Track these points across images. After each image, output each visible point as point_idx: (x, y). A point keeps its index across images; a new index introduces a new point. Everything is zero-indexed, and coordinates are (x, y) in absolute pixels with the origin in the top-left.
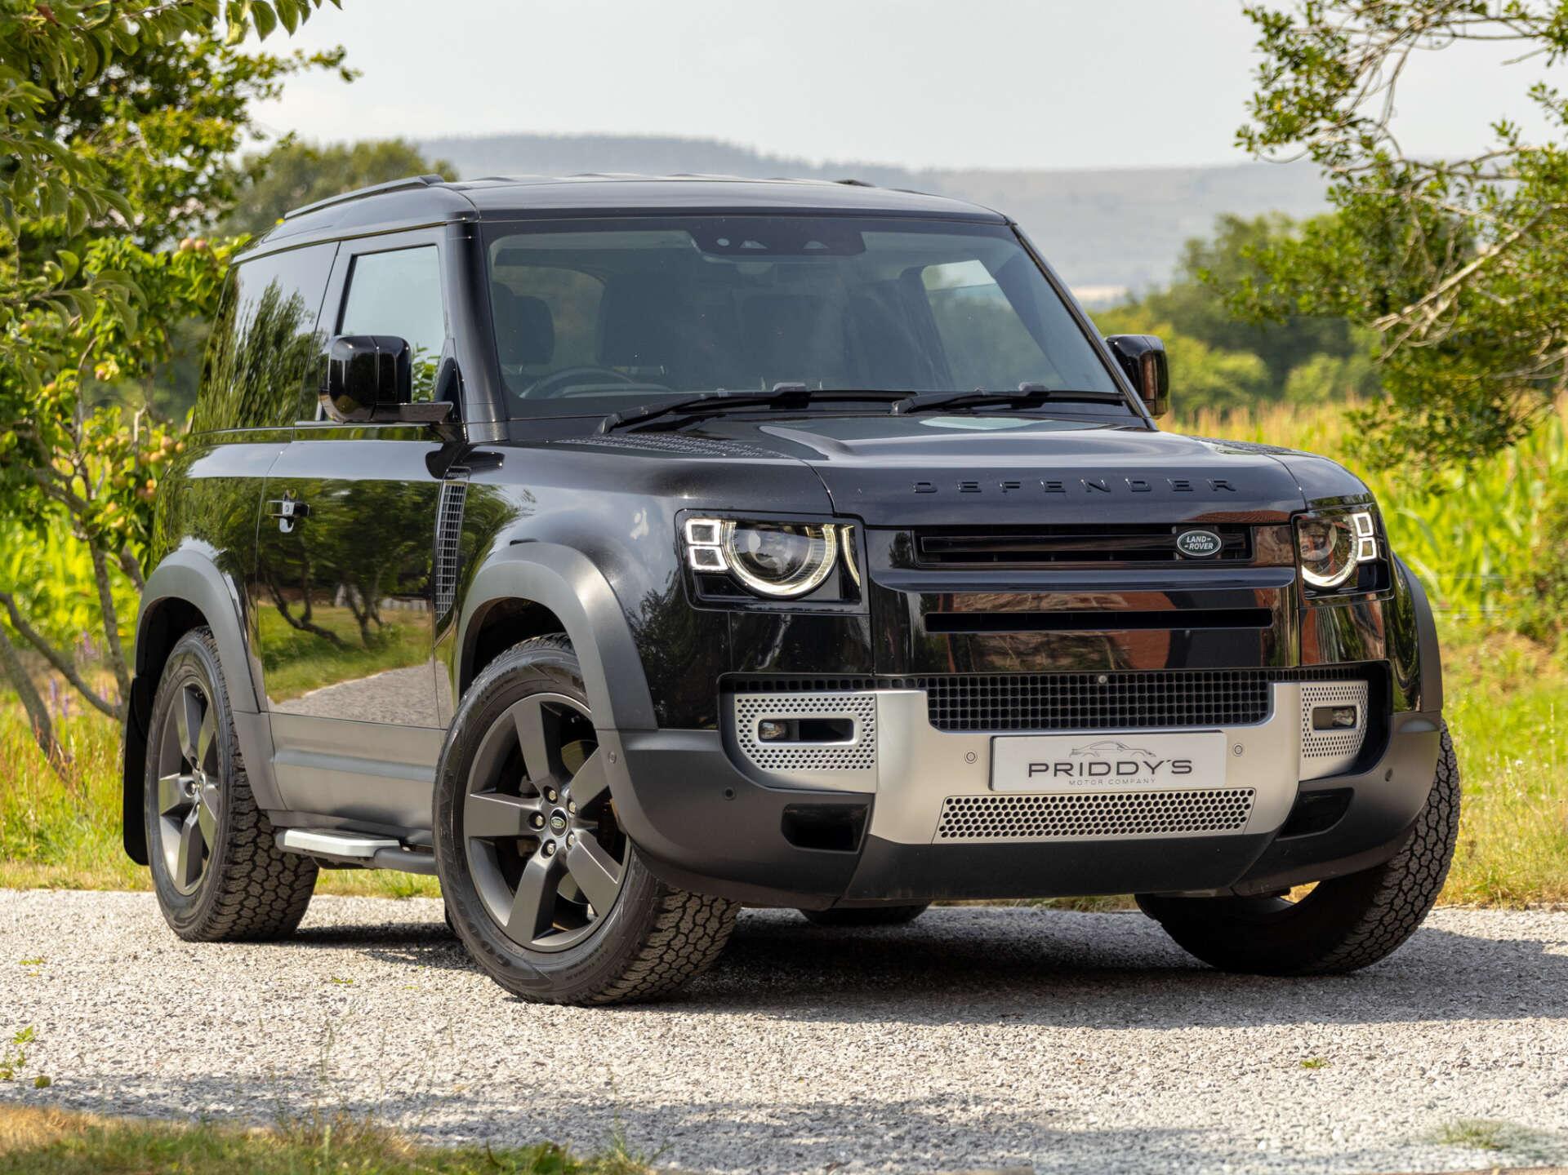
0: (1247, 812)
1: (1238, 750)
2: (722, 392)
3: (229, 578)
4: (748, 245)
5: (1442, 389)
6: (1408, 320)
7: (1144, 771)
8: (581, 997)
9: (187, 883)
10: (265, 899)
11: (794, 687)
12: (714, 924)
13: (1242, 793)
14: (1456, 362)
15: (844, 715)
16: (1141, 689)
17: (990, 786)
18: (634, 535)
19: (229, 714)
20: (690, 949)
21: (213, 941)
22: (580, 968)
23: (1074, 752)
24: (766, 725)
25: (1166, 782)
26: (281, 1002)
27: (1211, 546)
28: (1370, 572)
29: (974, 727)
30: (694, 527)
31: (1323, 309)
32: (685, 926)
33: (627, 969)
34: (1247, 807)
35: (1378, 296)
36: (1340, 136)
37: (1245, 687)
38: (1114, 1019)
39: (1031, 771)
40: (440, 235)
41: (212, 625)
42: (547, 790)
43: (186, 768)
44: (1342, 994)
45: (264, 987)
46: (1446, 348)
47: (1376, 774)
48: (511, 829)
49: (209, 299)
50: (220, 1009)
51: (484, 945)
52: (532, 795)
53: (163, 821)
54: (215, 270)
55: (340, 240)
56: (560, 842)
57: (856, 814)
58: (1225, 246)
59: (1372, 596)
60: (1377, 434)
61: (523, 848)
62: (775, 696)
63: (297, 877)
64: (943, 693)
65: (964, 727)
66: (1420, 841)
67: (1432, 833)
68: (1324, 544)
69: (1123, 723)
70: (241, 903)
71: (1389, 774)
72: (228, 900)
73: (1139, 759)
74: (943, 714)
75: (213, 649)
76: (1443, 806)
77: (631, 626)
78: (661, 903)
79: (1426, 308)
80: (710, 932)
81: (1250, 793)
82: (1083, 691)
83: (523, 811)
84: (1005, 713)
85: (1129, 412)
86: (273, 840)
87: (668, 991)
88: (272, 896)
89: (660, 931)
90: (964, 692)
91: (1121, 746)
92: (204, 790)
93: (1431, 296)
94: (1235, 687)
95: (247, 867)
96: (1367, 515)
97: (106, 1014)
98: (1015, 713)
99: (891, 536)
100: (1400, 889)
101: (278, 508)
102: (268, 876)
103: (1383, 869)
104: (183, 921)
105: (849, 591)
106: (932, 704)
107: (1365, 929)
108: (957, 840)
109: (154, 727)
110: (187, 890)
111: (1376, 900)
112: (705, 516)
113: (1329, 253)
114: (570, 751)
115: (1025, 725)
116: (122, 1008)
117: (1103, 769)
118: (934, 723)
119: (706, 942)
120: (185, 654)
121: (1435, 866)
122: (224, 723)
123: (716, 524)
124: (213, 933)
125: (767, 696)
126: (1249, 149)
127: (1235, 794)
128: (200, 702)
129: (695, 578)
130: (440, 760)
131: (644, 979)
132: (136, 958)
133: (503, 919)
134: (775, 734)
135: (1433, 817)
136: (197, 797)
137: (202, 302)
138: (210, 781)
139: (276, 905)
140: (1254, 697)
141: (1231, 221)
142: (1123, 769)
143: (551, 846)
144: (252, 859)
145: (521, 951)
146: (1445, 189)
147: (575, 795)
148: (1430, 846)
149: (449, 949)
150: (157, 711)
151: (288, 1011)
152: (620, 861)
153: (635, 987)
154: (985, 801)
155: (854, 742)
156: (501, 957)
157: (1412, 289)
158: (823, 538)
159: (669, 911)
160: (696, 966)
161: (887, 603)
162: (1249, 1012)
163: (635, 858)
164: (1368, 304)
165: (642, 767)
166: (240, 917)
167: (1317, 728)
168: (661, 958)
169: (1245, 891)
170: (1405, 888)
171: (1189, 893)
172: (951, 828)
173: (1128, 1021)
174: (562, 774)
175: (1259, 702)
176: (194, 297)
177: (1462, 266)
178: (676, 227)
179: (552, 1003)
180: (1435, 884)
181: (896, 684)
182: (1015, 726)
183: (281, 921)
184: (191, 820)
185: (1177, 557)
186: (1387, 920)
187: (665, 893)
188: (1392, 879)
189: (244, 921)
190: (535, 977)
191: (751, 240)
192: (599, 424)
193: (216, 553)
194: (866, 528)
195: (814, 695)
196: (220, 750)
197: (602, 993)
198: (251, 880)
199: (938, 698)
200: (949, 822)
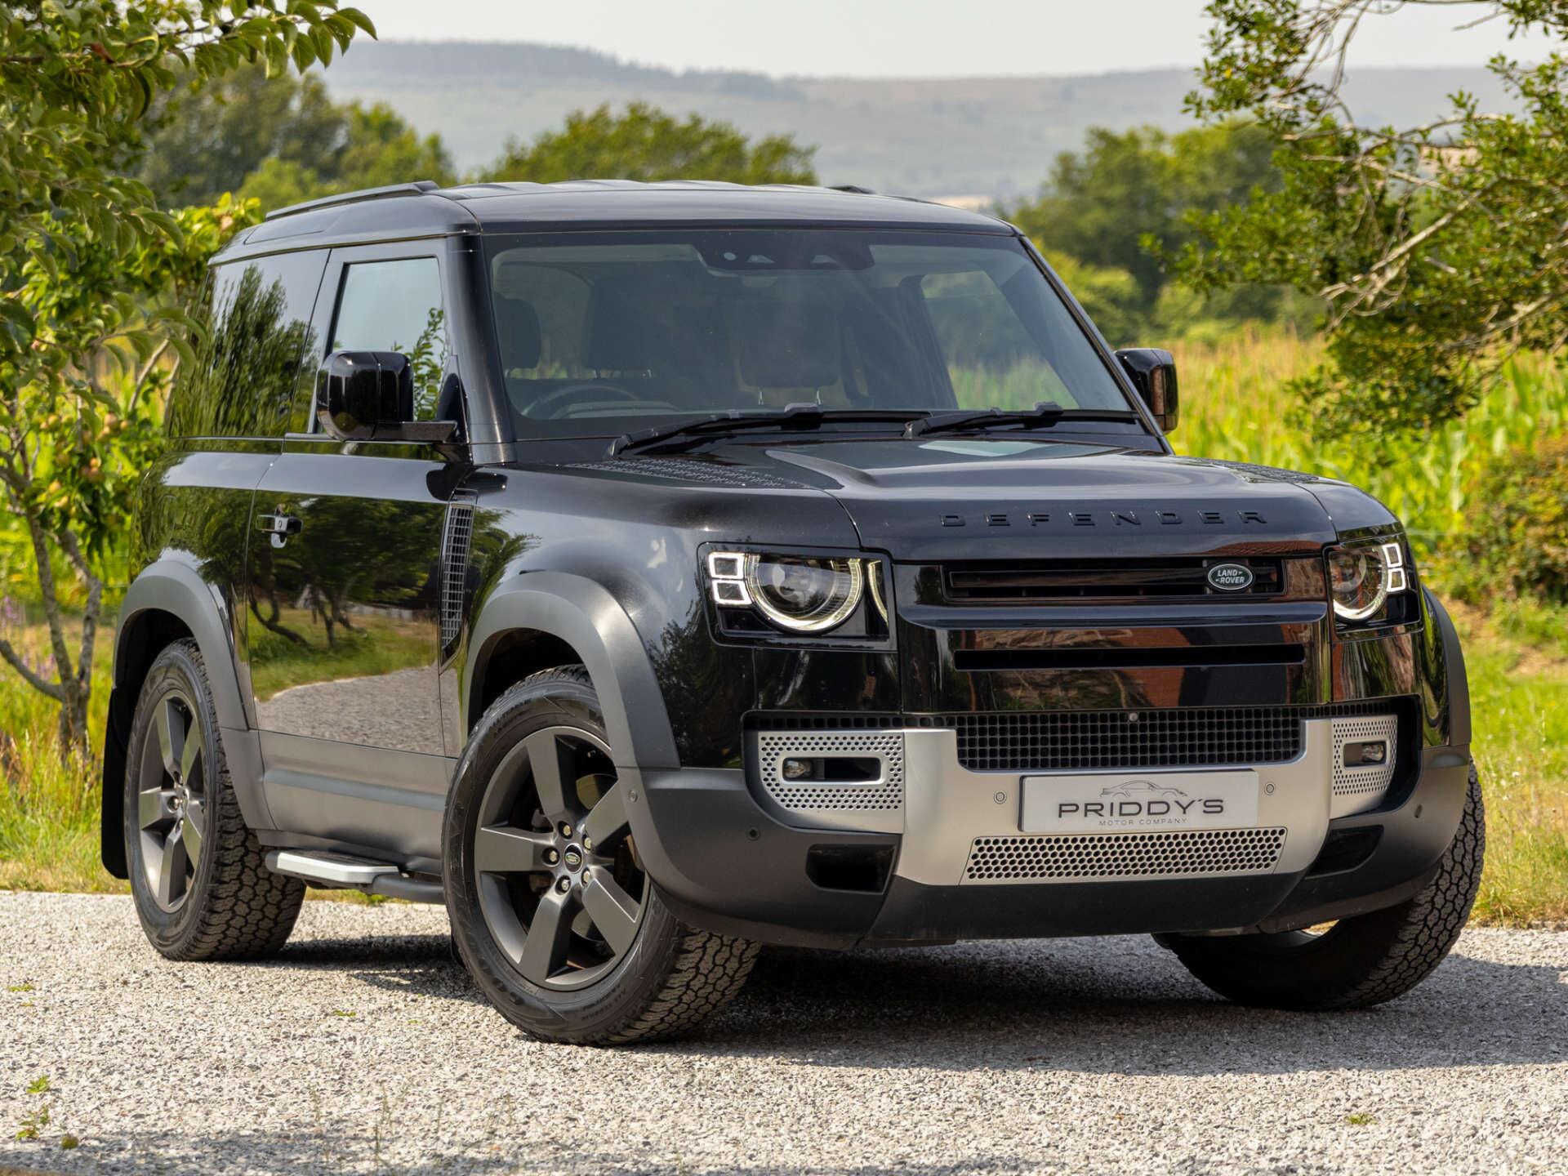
0: (1278, 852)
1: (1269, 789)
2: (733, 413)
3: (215, 589)
4: (755, 259)
5: (1386, 357)
6: (1355, 289)
7: (1176, 811)
8: (597, 1037)
9: (170, 901)
10: (251, 919)
11: (819, 725)
12: (733, 964)
13: (1274, 833)
14: (1403, 331)
15: (871, 754)
16: (1172, 727)
17: (1020, 827)
18: (653, 564)
19: (216, 730)
20: (710, 989)
21: (198, 960)
22: (597, 1008)
23: (1105, 792)
24: (790, 763)
25: (1197, 821)
26: (290, 1041)
27: (1242, 579)
28: (1399, 604)
29: (1003, 766)
30: (716, 560)
31: (1269, 277)
32: (704, 967)
33: (645, 1010)
34: (1278, 846)
35: (1327, 265)
36: (1289, 104)
37: (1276, 724)
38: (1143, 1064)
39: (1061, 811)
40: (439, 247)
41: (198, 637)
42: (561, 826)
43: (167, 782)
44: (1369, 1034)
45: (267, 1022)
46: (1393, 317)
47: (1406, 811)
48: (524, 864)
49: (154, 274)
50: (228, 1049)
51: (496, 982)
52: (546, 829)
53: (143, 835)
54: (162, 245)
55: (331, 247)
56: (575, 878)
57: (881, 854)
58: (1096, 161)
59: (1401, 628)
60: (1321, 403)
61: (535, 883)
62: (801, 734)
63: (284, 896)
64: (972, 732)
65: (993, 766)
66: (1446, 876)
67: (1458, 867)
68: (1352, 575)
69: (1153, 762)
70: (227, 923)
71: (1418, 812)
72: (215, 919)
73: (1170, 798)
74: (972, 753)
75: (199, 663)
76: (1469, 840)
77: (651, 658)
78: (682, 944)
79: (1374, 277)
80: (730, 972)
81: (1282, 832)
82: (1113, 729)
83: (536, 846)
84: (1034, 752)
85: (1142, 431)
86: (262, 861)
87: (685, 1031)
88: (259, 915)
89: (680, 971)
90: (993, 731)
91: (1152, 786)
92: (187, 805)
93: (1381, 264)
94: (1267, 724)
95: (234, 887)
96: (1396, 545)
97: (114, 1058)
98: (1044, 752)
99: (917, 569)
100: (1425, 925)
101: (269, 523)
102: (255, 895)
103: (1409, 905)
104: (166, 939)
105: (875, 626)
106: (960, 743)
107: (1389, 965)
108: (985, 881)
109: (134, 739)
110: (170, 908)
111: (1400, 936)
112: (726, 550)
113: (1275, 220)
114: (586, 785)
115: (1054, 765)
116: (129, 1049)
117: (1134, 809)
118: (962, 763)
119: (725, 981)
120: (168, 667)
121: (1460, 901)
122: (211, 738)
123: (740, 558)
124: (198, 952)
125: (792, 734)
126: (1198, 116)
127: (1266, 833)
128: (183, 717)
129: (718, 613)
130: (450, 791)
131: (662, 1020)
132: (125, 983)
133: (516, 956)
134: (799, 772)
135: (1459, 851)
136: (180, 813)
137: (147, 277)
138: (193, 797)
139: (263, 924)
140: (1286, 734)
141: (1103, 136)
142: (1154, 808)
143: (565, 882)
144: (239, 878)
145: (535, 989)
146: (1393, 156)
147: (592, 830)
148: (1455, 881)
149: (440, 970)
150: (137, 723)
151: (300, 1054)
152: (638, 899)
153: (652, 1028)
154: (1014, 842)
155: (880, 781)
156: (513, 994)
157: (1362, 259)
158: (849, 571)
159: (689, 952)
160: (714, 1006)
161: (916, 639)
162: (1279, 1055)
163: (653, 898)
164: (1317, 273)
165: (663, 805)
166: (226, 937)
167: (1347, 765)
168: (680, 999)
169: (1271, 928)
170: (1430, 924)
171: (1215, 932)
172: (979, 869)
173: (1158, 1066)
174: (578, 810)
175: (1290, 739)
176: (138, 272)
177: (1411, 235)
178: (683, 240)
179: (566, 1043)
180: (1460, 918)
181: (924, 723)
182: (1044, 765)
183: (267, 941)
184: (174, 837)
185: (1208, 591)
186: (1412, 955)
187: (685, 933)
188: (1417, 915)
189: (229, 941)
190: (549, 1016)
191: (757, 254)
192: (609, 445)
193: (201, 562)
194: (890, 563)
195: (841, 733)
196: (206, 767)
197: (618, 1034)
198: (238, 900)
199: (967, 737)
200: (977, 863)
